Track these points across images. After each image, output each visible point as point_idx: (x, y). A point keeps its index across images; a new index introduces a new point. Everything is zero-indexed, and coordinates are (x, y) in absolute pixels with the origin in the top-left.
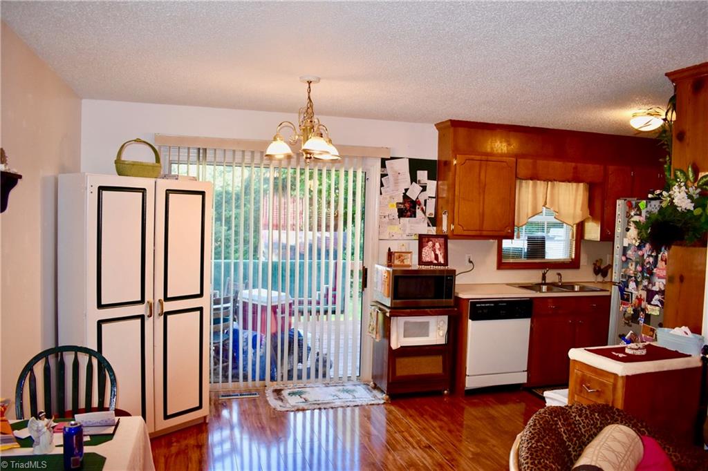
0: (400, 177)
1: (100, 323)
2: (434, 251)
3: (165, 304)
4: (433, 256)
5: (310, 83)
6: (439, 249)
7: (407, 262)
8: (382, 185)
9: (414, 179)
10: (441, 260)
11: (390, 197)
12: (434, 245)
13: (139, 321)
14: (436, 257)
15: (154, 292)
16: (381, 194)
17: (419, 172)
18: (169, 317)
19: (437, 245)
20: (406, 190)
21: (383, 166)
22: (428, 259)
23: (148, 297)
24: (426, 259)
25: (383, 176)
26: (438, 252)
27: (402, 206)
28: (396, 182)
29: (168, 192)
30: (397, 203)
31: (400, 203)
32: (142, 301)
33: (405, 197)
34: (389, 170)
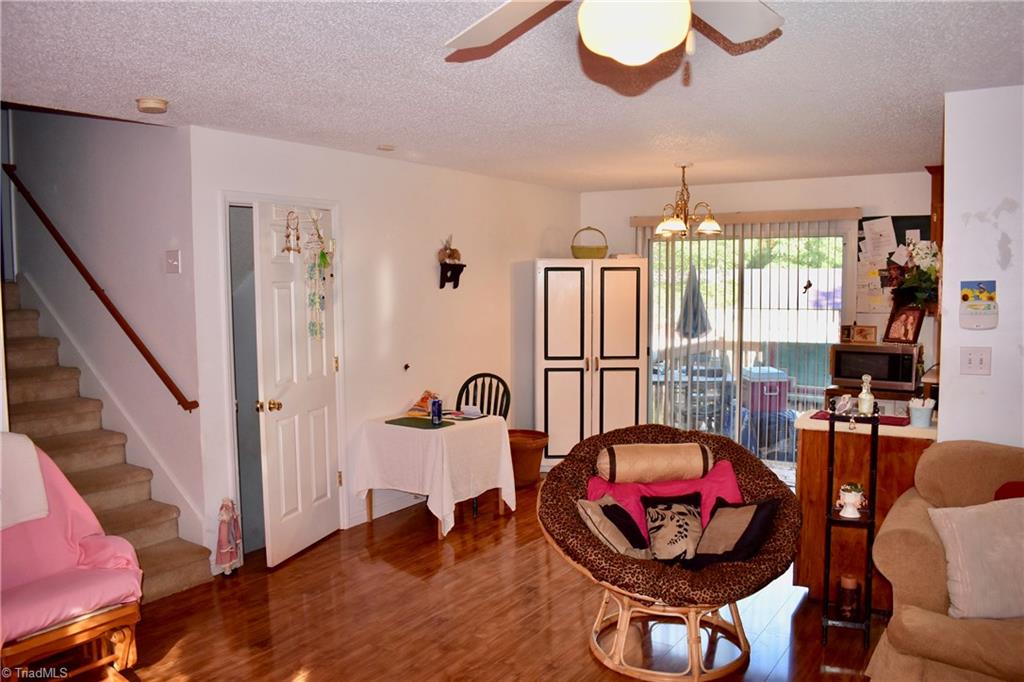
0: (883, 239)
1: (547, 371)
2: (906, 326)
3: (600, 361)
4: (903, 331)
5: (684, 168)
6: (912, 324)
7: (871, 338)
8: (860, 250)
9: (901, 240)
10: (911, 337)
11: (871, 263)
12: (907, 318)
13: (579, 373)
14: (906, 334)
15: (592, 350)
16: (859, 260)
17: (908, 232)
18: (605, 373)
19: (911, 318)
20: (891, 254)
21: (861, 228)
22: (896, 336)
23: (587, 354)
24: (893, 334)
25: (861, 239)
26: (909, 327)
27: (886, 274)
28: (876, 246)
29: (603, 269)
30: (880, 270)
31: (883, 270)
32: (581, 358)
33: (890, 262)
34: (866, 233)
